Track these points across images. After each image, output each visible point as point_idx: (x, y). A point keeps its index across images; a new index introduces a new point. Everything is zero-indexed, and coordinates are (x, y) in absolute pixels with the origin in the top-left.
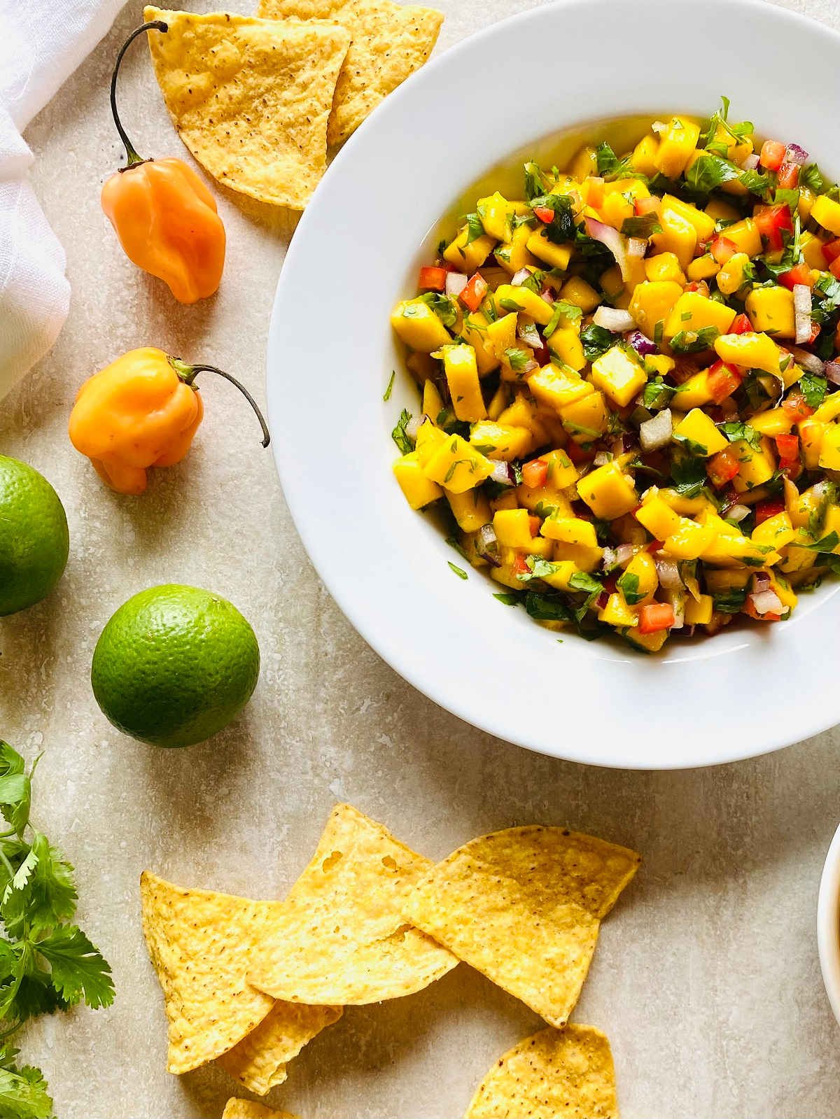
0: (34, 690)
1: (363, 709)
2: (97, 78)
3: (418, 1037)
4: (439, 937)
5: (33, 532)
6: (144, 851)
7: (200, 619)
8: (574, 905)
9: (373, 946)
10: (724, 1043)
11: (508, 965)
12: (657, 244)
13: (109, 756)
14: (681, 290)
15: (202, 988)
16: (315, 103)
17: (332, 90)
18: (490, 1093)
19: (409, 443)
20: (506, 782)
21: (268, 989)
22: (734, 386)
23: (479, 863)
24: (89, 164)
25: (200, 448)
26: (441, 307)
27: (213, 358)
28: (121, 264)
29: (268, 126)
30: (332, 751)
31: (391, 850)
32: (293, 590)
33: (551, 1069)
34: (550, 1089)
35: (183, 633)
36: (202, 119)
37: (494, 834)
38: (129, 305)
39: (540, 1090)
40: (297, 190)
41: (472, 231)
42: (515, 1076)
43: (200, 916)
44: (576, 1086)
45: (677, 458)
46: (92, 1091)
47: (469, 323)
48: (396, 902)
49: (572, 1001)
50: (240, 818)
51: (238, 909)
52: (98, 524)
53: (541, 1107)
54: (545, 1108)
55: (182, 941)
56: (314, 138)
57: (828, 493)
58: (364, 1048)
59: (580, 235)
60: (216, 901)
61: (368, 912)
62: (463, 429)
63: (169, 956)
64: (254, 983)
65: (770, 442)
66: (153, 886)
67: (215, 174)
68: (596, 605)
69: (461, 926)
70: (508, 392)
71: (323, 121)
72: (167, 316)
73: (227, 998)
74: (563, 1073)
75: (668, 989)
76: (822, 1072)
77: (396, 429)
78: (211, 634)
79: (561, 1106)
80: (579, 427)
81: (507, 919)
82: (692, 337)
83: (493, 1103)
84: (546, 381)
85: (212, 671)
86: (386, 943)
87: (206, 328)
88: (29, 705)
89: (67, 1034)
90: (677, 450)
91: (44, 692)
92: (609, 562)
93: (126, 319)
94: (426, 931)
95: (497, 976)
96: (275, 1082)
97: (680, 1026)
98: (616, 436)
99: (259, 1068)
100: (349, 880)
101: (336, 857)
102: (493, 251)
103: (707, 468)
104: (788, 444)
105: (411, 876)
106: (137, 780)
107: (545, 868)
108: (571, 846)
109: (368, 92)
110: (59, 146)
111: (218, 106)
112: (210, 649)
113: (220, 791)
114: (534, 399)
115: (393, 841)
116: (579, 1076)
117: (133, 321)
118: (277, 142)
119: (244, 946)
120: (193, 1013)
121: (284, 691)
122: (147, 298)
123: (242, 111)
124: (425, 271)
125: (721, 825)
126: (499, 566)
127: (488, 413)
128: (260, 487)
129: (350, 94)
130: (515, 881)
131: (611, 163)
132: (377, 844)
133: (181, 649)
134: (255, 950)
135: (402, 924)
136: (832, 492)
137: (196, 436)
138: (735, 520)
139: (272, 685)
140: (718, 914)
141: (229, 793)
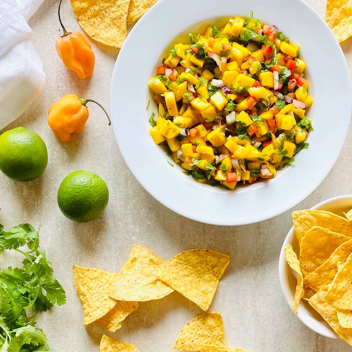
0: (36, 207)
1: (142, 212)
2: (50, 3)
3: (162, 318)
4: (168, 283)
5: (39, 153)
6: (73, 259)
7: (91, 179)
8: (211, 275)
9: (147, 285)
10: (259, 318)
11: (189, 292)
12: (231, 58)
13: (61, 228)
14: (238, 73)
15: (94, 298)
16: (123, 12)
17: (128, 8)
18: (185, 332)
19: (154, 123)
20: (189, 236)
21: (115, 298)
22: (254, 104)
23: (180, 261)
24: (49, 33)
25: (87, 127)
26: (164, 80)
27: (91, 97)
28: (60, 66)
29: (107, 19)
30: (132, 227)
31: (152, 257)
32: (119, 173)
33: (204, 326)
34: (203, 332)
35: (86, 183)
36: (86, 17)
37: (185, 252)
38: (63, 80)
39: (200, 332)
40: (117, 41)
41: (173, 55)
42: (193, 328)
43: (93, 276)
44: (212, 331)
45: (238, 127)
46: (59, 336)
47: (172, 85)
48: (154, 273)
49: (210, 303)
50: (103, 248)
51: (105, 275)
52: (55, 153)
53: (201, 337)
54: (202, 338)
55: (88, 284)
56: (122, 24)
57: (284, 137)
58: (145, 321)
59: (206, 56)
60: (98, 272)
61: (145, 275)
62: (171, 119)
63: (84, 289)
64: (110, 296)
65: (266, 121)
66: (77, 269)
67: (90, 36)
68: (214, 174)
69: (175, 280)
70: (185, 107)
71: (125, 18)
72: (76, 83)
73: (102, 301)
74: (208, 327)
75: (241, 301)
76: (290, 327)
77: (150, 119)
78: (95, 184)
79: (207, 338)
80: (207, 117)
81: (189, 279)
82: (241, 88)
83: (186, 335)
84: (197, 103)
85: (95, 196)
86: (151, 284)
87: (88, 87)
88: (35, 212)
89: (50, 318)
90: (238, 124)
91: (39, 208)
92: (217, 160)
93: (62, 85)
94: (163, 280)
95: (186, 295)
96: (118, 328)
97: (245, 313)
98: (219, 120)
99: (112, 324)
100: (139, 266)
101: (135, 259)
102: (179, 61)
103: (247, 130)
104: (272, 122)
105: (158, 265)
106: (70, 236)
107: (201, 263)
108: (209, 255)
109: (139, 8)
110: (39, 27)
111: (91, 13)
112: (94, 189)
113: (97, 239)
114: (193, 109)
115: (153, 254)
116: (213, 328)
117: (65, 85)
118: (110, 25)
119: (107, 285)
120: (92, 305)
121: (116, 207)
122: (69, 77)
123: (98, 15)
124: (159, 68)
125: (257, 249)
126: (183, 162)
127: (179, 113)
128: (107, 139)
129: (134, 8)
130: (192, 267)
131: (216, 33)
132: (148, 255)
133: (86, 188)
134: (110, 287)
135: (156, 279)
136: (285, 137)
137: (86, 123)
138: (256, 146)
139: (113, 205)
140: (256, 277)
141: (100, 240)
